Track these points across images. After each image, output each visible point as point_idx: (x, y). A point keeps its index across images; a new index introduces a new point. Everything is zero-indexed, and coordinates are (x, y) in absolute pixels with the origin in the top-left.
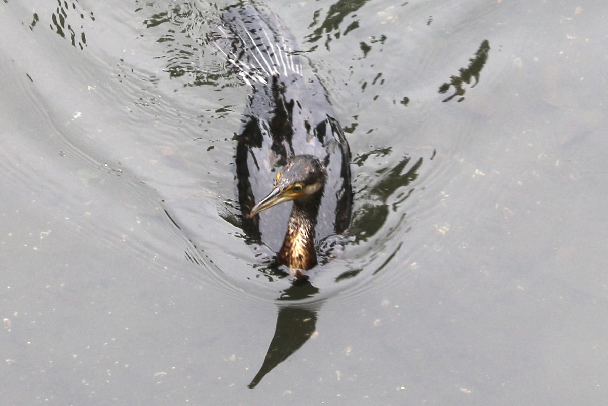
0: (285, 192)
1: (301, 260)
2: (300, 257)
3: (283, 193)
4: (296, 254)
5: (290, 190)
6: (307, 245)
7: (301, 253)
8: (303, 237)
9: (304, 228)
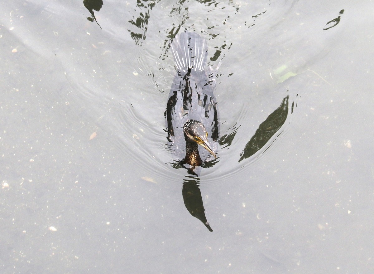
7: (194, 162)
8: (194, 155)
9: (194, 151)
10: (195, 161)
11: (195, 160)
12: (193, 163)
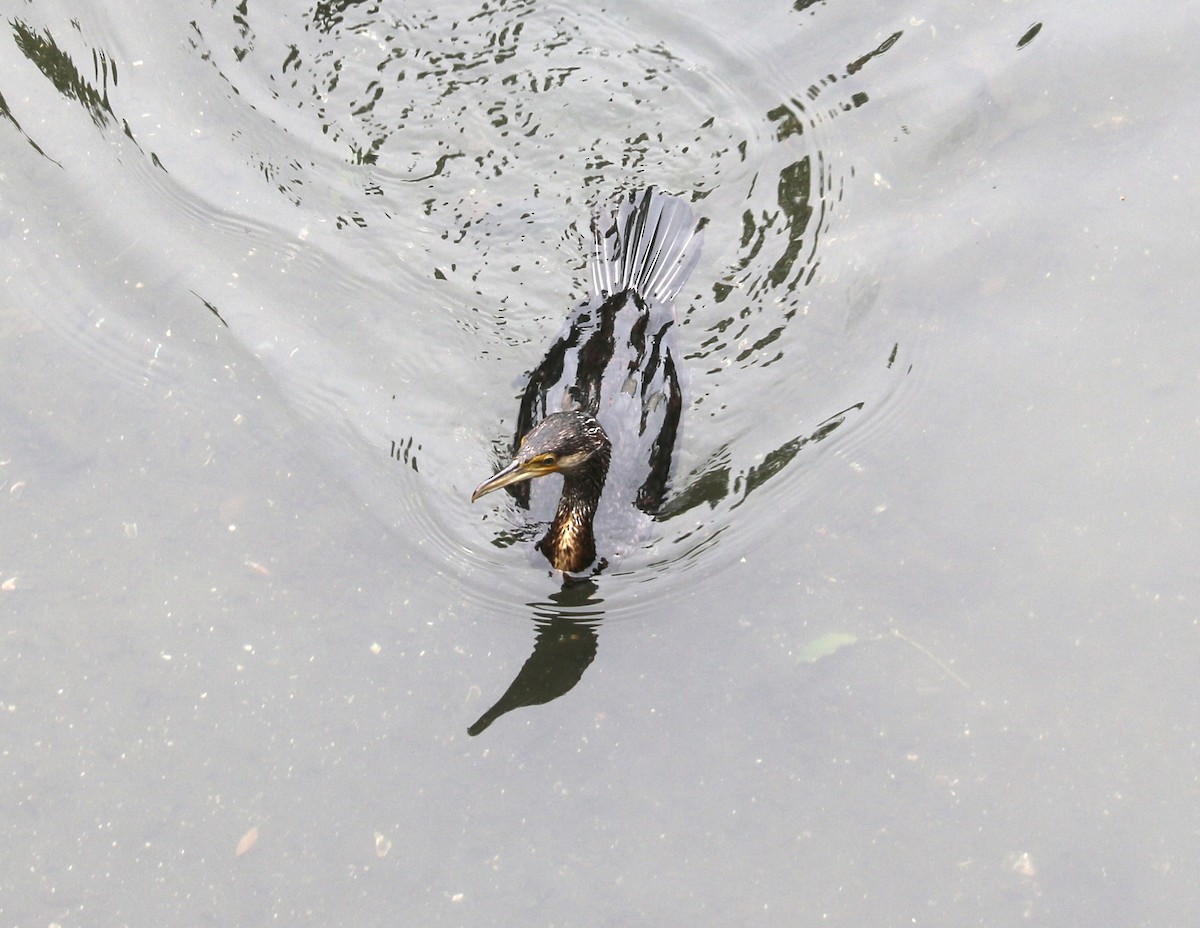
0: (529, 466)
1: (570, 555)
2: (568, 550)
3: (524, 467)
4: (563, 546)
5: (535, 462)
6: (579, 535)
7: (570, 545)
8: (574, 524)
9: (577, 512)
10: (573, 541)
11: (573, 538)
12: (565, 547)
